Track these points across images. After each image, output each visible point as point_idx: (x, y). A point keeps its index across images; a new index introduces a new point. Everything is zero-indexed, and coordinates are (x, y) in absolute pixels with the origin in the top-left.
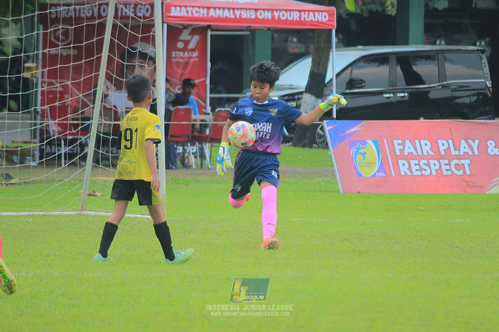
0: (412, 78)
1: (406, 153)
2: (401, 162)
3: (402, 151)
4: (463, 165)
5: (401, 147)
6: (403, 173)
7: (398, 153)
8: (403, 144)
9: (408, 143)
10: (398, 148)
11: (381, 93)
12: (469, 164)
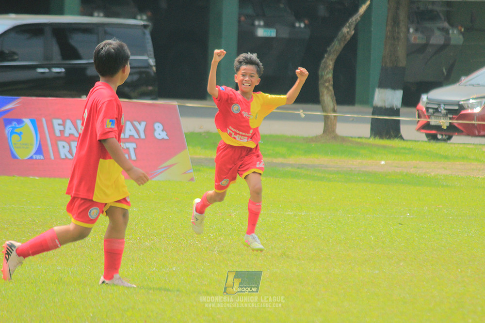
0: (68, 52)
1: (66, 134)
2: (61, 144)
3: (62, 132)
4: (128, 149)
5: (61, 128)
6: (63, 157)
7: (58, 134)
8: (64, 124)
9: (69, 123)
10: (57, 129)
11: (34, 67)
12: (134, 148)
